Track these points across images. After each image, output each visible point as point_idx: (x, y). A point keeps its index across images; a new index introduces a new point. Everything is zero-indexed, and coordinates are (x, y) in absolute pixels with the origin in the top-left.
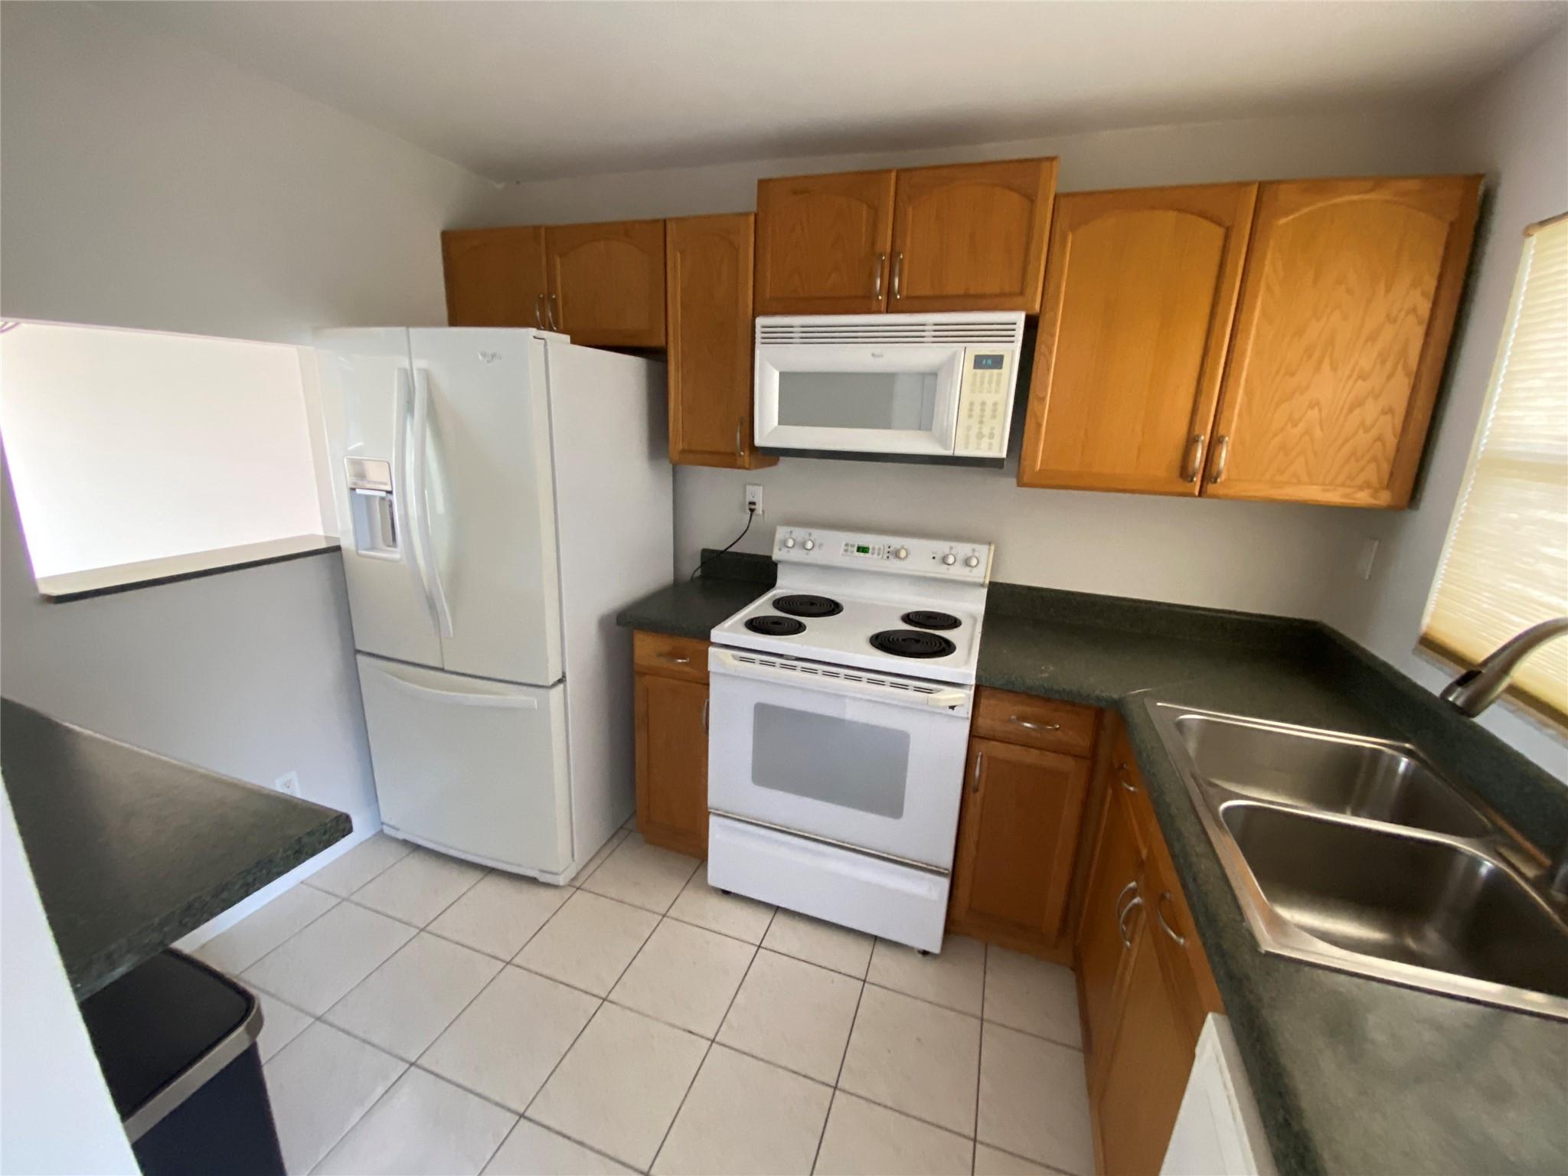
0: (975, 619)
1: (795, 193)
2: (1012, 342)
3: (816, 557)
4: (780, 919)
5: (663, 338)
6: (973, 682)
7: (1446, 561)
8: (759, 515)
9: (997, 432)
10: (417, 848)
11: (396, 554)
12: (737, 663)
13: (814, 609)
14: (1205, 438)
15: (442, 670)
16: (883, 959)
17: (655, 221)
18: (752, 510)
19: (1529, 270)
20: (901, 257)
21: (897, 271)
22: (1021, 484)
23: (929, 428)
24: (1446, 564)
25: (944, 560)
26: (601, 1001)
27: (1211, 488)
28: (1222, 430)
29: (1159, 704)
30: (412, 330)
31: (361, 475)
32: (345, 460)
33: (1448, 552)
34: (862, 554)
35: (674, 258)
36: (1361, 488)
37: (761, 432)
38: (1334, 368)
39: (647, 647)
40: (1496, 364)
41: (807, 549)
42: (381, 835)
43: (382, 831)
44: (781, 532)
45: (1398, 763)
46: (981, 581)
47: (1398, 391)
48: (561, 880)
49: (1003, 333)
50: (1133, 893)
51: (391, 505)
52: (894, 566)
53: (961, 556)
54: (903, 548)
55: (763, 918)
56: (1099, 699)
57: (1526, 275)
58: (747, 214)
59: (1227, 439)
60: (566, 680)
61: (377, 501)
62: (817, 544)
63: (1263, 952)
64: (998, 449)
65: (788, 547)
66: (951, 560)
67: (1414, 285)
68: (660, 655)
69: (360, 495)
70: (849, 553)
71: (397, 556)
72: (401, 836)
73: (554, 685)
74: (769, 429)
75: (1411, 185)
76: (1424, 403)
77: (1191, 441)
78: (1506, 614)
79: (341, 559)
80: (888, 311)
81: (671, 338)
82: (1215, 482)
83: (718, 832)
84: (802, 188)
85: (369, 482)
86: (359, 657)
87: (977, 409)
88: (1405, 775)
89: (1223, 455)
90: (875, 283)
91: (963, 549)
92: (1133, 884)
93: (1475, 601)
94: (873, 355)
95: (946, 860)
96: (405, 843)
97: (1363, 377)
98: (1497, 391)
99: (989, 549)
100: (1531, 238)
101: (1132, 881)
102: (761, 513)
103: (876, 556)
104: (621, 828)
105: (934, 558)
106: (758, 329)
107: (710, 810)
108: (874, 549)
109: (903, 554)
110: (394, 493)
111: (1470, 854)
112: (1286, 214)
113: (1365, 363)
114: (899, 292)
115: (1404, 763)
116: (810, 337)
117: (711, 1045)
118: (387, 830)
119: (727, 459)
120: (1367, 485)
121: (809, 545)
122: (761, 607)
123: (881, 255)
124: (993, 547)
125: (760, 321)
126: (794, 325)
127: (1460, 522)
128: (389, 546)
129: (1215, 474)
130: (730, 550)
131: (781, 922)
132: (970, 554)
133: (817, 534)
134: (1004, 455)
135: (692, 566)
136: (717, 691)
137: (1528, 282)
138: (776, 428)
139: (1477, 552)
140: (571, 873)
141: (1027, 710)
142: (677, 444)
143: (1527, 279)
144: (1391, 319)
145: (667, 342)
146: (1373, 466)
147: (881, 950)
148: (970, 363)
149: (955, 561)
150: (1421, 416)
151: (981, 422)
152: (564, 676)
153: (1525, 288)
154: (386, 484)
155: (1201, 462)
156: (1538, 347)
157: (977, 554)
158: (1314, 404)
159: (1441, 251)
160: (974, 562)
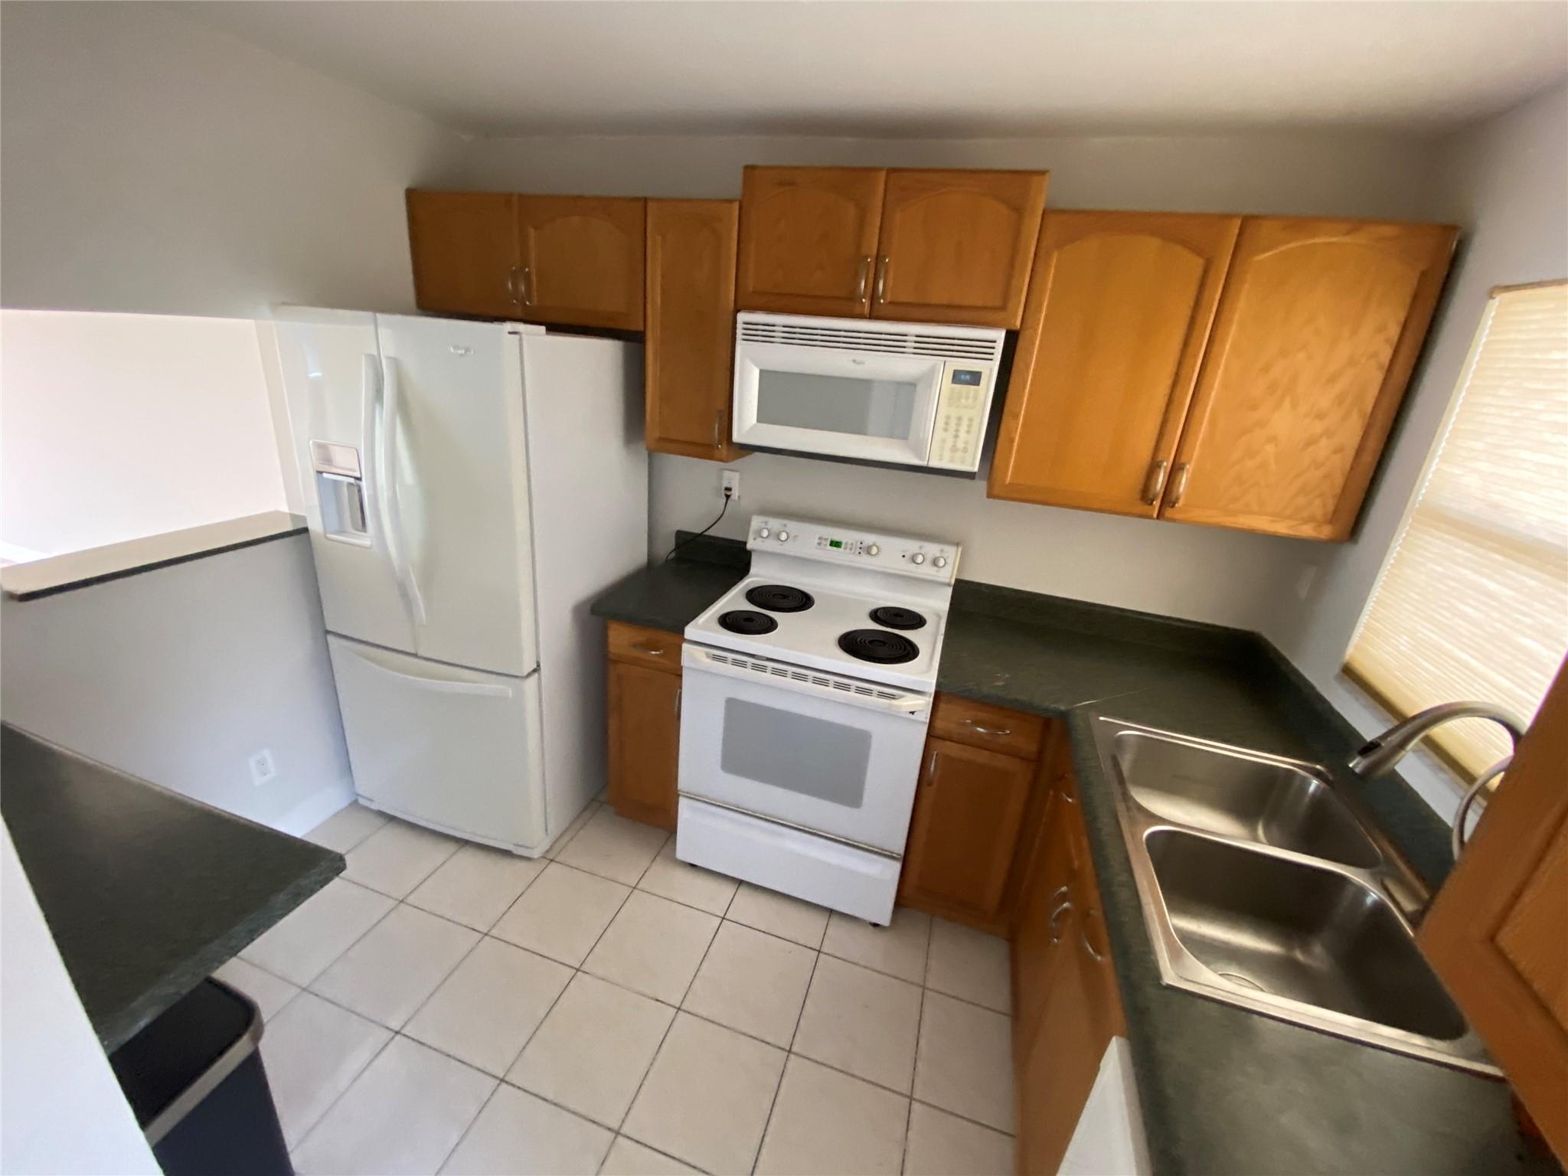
0: (939, 617)
1: (781, 184)
2: (991, 360)
3: (790, 549)
4: (743, 891)
5: (641, 323)
6: (932, 690)
7: (1374, 599)
8: (735, 501)
9: (971, 449)
10: (392, 819)
11: (365, 540)
12: (709, 661)
13: (785, 603)
14: (1167, 465)
15: (415, 655)
16: (837, 929)
17: (637, 199)
18: (728, 497)
19: (1487, 331)
20: (887, 260)
21: (882, 275)
22: (990, 495)
23: (904, 437)
24: (1375, 602)
25: (913, 560)
26: (575, 971)
27: (1169, 512)
28: (1183, 459)
29: (1102, 718)
30: (378, 315)
31: (328, 460)
32: (311, 442)
33: (1377, 592)
34: (835, 548)
35: (654, 241)
36: (1306, 522)
37: (739, 430)
38: (1294, 406)
39: (621, 638)
40: (1445, 418)
41: (781, 541)
42: (355, 804)
43: (356, 802)
44: (756, 522)
45: (1310, 785)
46: (947, 581)
47: (1350, 433)
48: (536, 854)
49: (982, 350)
50: (1064, 897)
51: (360, 490)
52: (864, 561)
53: (930, 557)
54: (874, 545)
55: (728, 890)
56: (1046, 710)
57: (1483, 337)
58: (730, 201)
59: (1188, 466)
60: (540, 669)
61: (345, 489)
62: (792, 535)
63: (1164, 984)
64: (972, 462)
65: (762, 537)
66: (920, 559)
67: (1381, 329)
68: (635, 646)
69: (327, 479)
70: (822, 546)
71: (367, 542)
72: (374, 807)
73: (529, 675)
74: (747, 424)
75: (1387, 231)
76: (1375, 444)
77: (1154, 467)
78: (1420, 660)
79: (309, 541)
80: (872, 317)
81: (650, 321)
82: (1173, 506)
83: (686, 813)
84: (786, 179)
85: (336, 467)
86: (330, 638)
87: (953, 422)
88: (1314, 795)
89: (1184, 480)
90: (860, 283)
91: (932, 549)
92: (1064, 889)
93: (1393, 641)
94: (854, 361)
95: (899, 847)
96: (381, 814)
97: (1320, 416)
98: (1441, 446)
99: (957, 551)
100: (1494, 300)
101: (1062, 886)
102: (736, 498)
103: (848, 550)
104: (593, 800)
105: (904, 556)
106: (740, 326)
107: (680, 793)
108: (846, 544)
109: (874, 551)
110: (363, 479)
111: (1358, 884)
112: (1265, 251)
113: (1325, 401)
114: (884, 296)
115: (1314, 784)
116: (791, 336)
117: (677, 1013)
118: (362, 801)
119: (704, 450)
120: (1311, 519)
121: (784, 536)
122: (734, 600)
123: (867, 258)
124: (960, 549)
125: (742, 317)
126: (776, 323)
127: (1392, 565)
128: (358, 530)
129: (1174, 499)
130: (706, 533)
131: (744, 897)
132: (938, 555)
133: (793, 526)
134: (976, 469)
135: (666, 547)
136: (689, 684)
137: (1485, 343)
138: (755, 425)
139: (1403, 596)
140: (546, 846)
141: (982, 715)
142: (653, 429)
143: (1484, 340)
144: (1352, 362)
145: (645, 329)
146: (1318, 502)
147: (835, 921)
148: (949, 376)
149: (923, 561)
150: (1369, 459)
151: (956, 436)
152: (538, 666)
153: (1480, 349)
154: (355, 471)
155: (1161, 488)
156: (1485, 410)
157: (945, 555)
158: (1273, 439)
159: (1408, 300)
160: (941, 562)
